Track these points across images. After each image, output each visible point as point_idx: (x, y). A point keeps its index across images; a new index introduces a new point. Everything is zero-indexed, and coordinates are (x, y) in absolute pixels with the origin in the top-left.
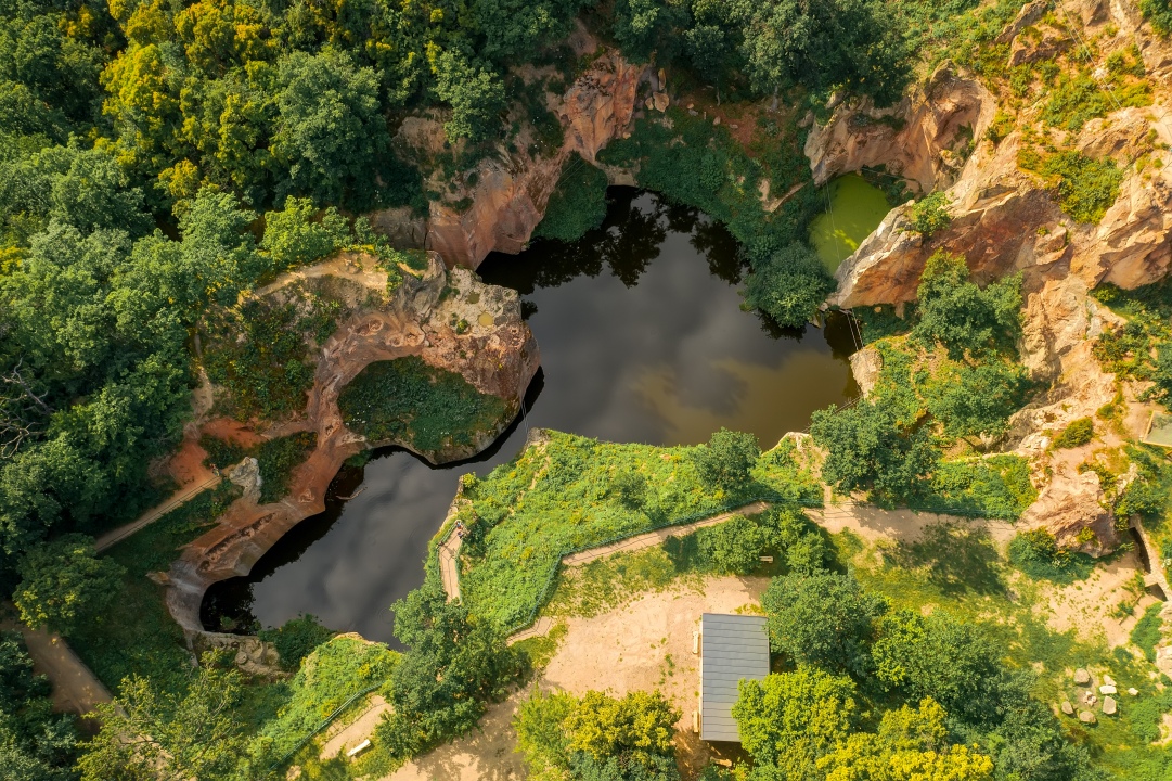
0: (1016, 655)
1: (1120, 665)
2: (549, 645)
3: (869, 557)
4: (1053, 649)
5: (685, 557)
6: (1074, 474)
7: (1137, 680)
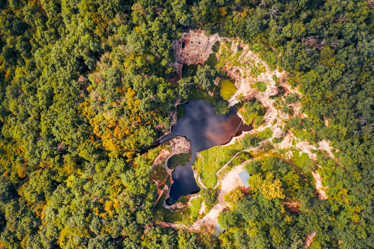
0: (279, 155)
1: (292, 149)
2: (220, 186)
3: (255, 152)
4: (283, 152)
5: (231, 165)
6: (277, 128)
7: (295, 150)
